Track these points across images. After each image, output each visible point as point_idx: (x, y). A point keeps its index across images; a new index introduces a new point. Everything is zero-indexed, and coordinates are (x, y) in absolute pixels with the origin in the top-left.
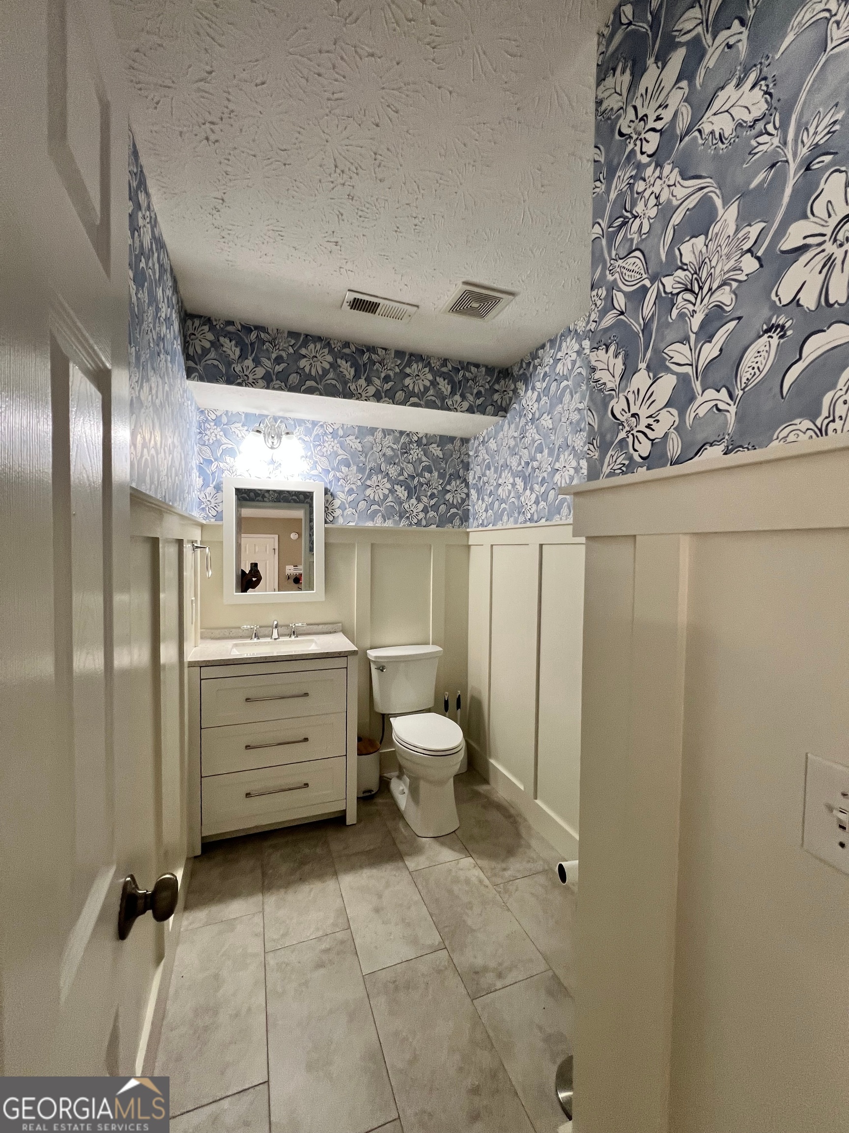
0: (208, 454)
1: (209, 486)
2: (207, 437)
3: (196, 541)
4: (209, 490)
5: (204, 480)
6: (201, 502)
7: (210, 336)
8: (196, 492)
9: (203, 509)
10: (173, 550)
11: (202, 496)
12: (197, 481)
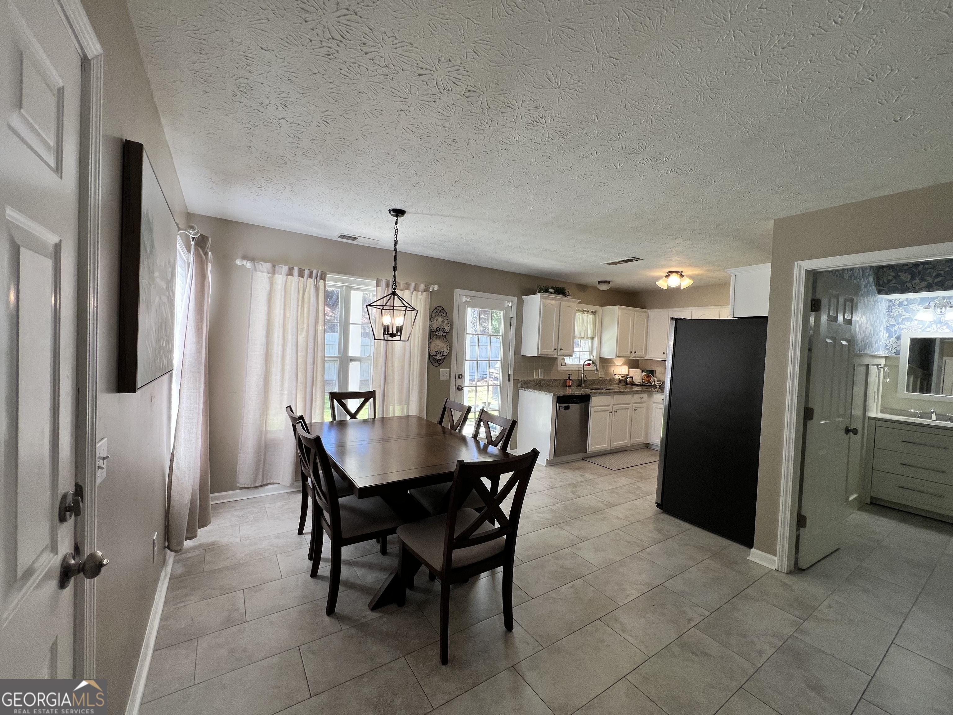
0: (892, 321)
1: (892, 337)
2: (892, 313)
3: (880, 365)
4: (892, 339)
5: (889, 334)
6: (887, 346)
7: (893, 274)
8: (883, 341)
9: (888, 349)
10: (863, 369)
11: (887, 342)
12: (883, 335)
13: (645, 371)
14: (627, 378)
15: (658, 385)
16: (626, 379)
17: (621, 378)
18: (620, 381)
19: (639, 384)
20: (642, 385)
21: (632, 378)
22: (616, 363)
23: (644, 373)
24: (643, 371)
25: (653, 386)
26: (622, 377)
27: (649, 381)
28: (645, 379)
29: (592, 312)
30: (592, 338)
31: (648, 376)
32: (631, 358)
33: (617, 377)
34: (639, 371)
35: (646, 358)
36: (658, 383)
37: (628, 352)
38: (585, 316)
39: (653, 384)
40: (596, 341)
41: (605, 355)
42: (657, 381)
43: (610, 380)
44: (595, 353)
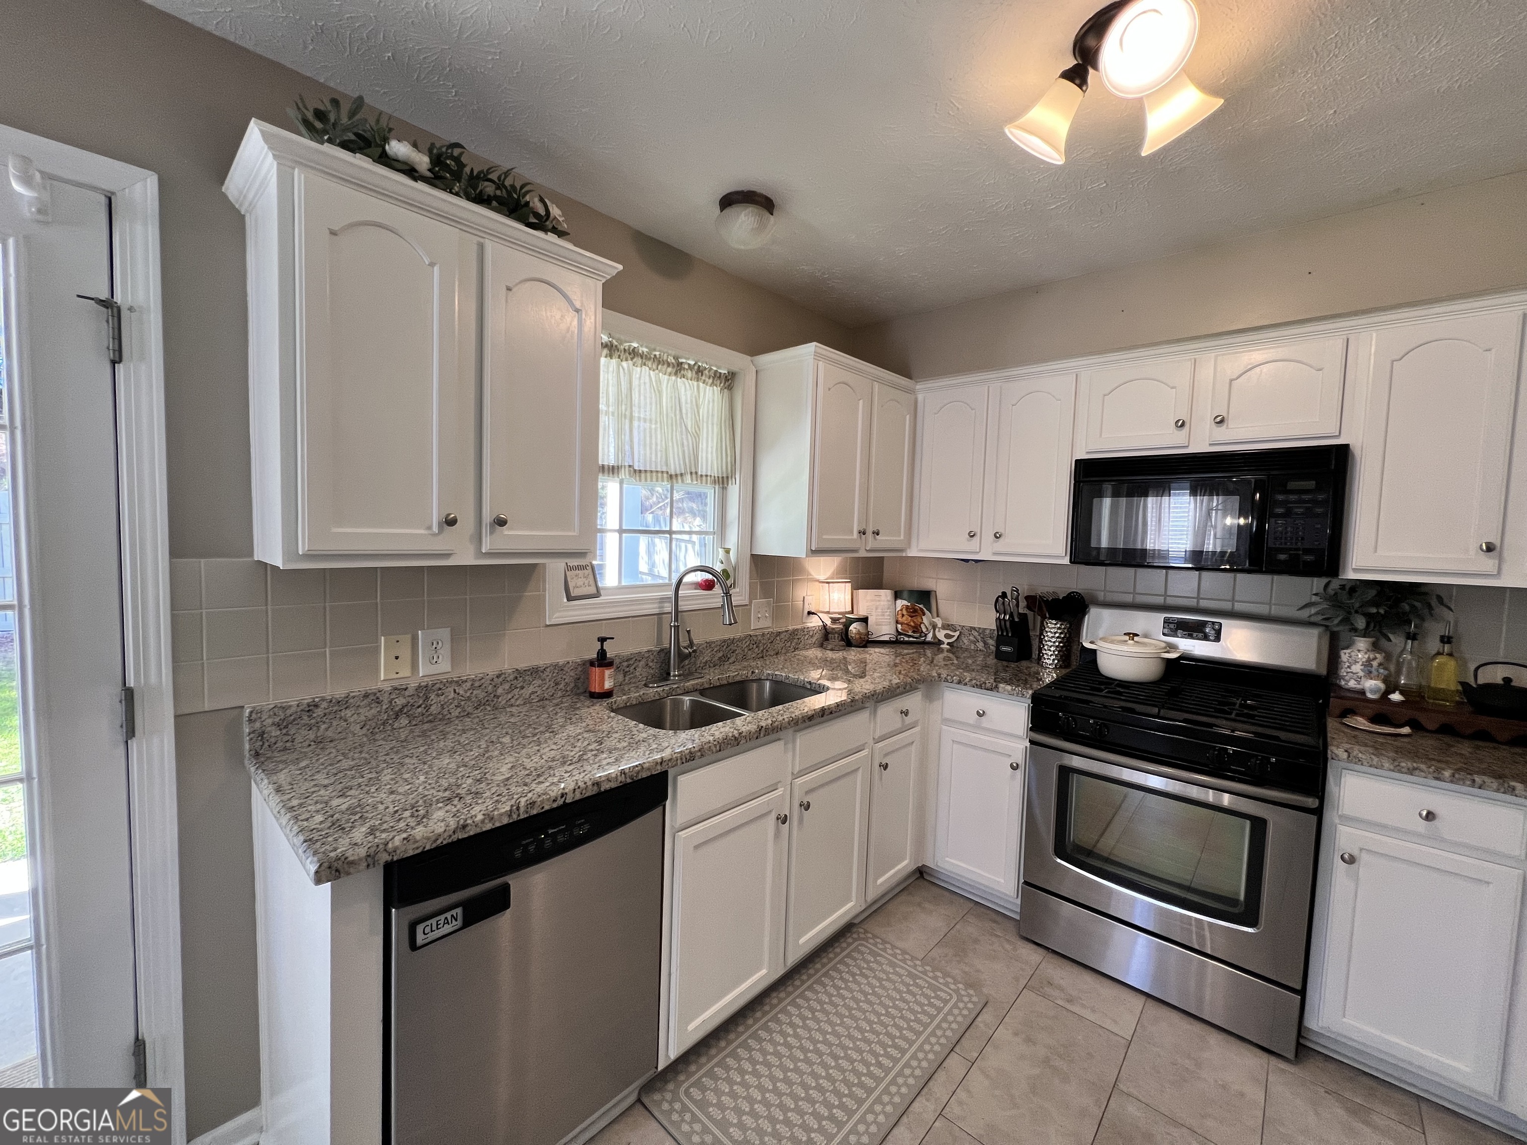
13: (905, 595)
14: (850, 622)
15: (946, 641)
16: (847, 626)
17: (828, 622)
18: (826, 633)
19: (886, 638)
20: (894, 643)
21: (865, 620)
22: (812, 573)
23: (900, 603)
24: (897, 595)
25: (929, 643)
26: (834, 620)
27: (917, 629)
28: (904, 620)
29: (717, 376)
30: (722, 482)
31: (915, 611)
32: (863, 554)
33: (814, 623)
34: (886, 595)
35: (912, 553)
36: (947, 636)
37: (852, 532)
38: (686, 387)
39: (929, 638)
40: (734, 490)
41: (770, 546)
42: (944, 627)
43: (794, 632)
44: (732, 540)
